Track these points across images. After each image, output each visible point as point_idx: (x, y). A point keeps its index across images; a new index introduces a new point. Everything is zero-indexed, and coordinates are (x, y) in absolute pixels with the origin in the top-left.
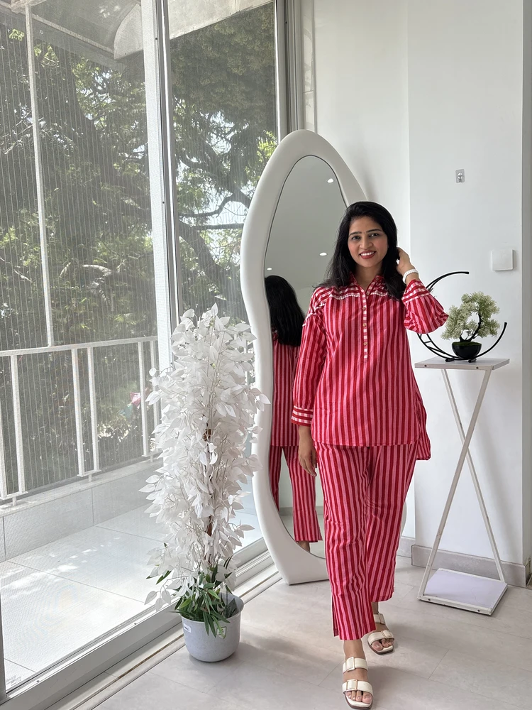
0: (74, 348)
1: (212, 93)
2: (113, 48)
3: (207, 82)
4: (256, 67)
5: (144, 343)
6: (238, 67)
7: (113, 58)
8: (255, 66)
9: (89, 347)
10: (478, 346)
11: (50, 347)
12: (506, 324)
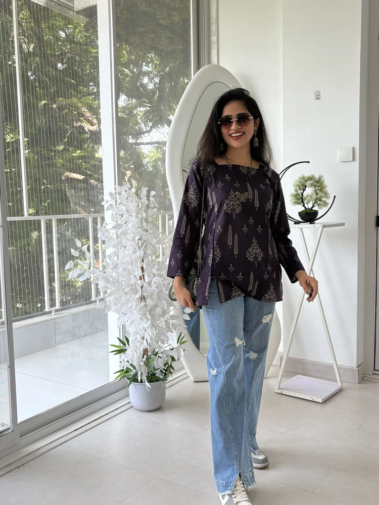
0: (43, 219)
1: (145, 38)
2: (73, 3)
3: (142, 29)
4: (177, 20)
5: (93, 218)
6: (164, 19)
7: (73, 11)
8: (177, 18)
9: (54, 218)
10: (316, 213)
11: (26, 217)
12: (335, 197)
